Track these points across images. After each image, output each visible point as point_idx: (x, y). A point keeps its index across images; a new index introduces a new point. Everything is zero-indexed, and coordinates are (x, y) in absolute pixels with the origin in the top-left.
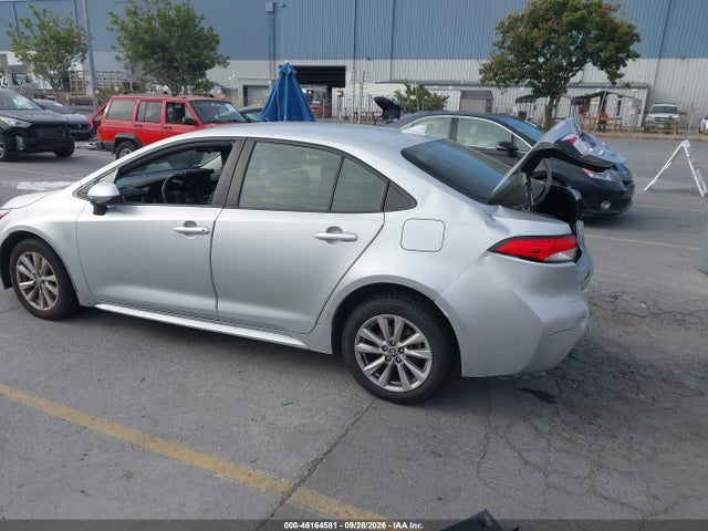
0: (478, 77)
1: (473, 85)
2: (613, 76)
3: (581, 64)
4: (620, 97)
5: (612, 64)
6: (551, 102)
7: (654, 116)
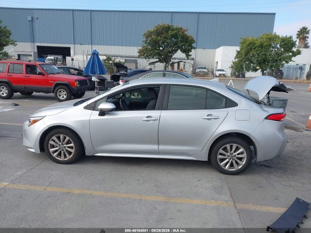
0: (137, 54)
1: (135, 57)
2: (188, 56)
3: (176, 51)
4: (185, 63)
5: (187, 51)
6: (166, 65)
7: (199, 70)
